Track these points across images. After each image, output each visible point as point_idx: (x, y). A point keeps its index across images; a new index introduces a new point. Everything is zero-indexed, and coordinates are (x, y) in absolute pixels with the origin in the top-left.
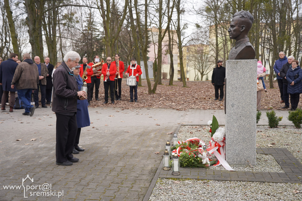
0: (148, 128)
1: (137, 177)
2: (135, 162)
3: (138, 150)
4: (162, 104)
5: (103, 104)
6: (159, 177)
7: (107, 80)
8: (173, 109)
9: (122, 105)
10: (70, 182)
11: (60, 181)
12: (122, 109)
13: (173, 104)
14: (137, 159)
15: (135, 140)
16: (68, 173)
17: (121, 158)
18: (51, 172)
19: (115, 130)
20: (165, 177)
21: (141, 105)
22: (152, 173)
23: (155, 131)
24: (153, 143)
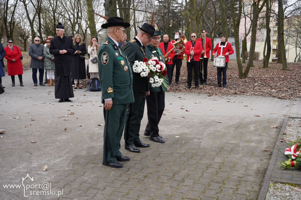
0: (245, 120)
1: (241, 178)
2: (236, 159)
3: (237, 145)
4: (258, 90)
5: (185, 89)
6: (272, 180)
7: (191, 60)
8: (274, 97)
9: (208, 90)
10: (163, 176)
11: (151, 174)
12: (208, 94)
13: (274, 90)
14: (237, 156)
15: (231, 133)
16: (158, 165)
17: (217, 153)
18: (140, 163)
19: (205, 119)
20: (279, 181)
21: (231, 91)
22: (260, 174)
23: (255, 122)
24: (255, 137)
